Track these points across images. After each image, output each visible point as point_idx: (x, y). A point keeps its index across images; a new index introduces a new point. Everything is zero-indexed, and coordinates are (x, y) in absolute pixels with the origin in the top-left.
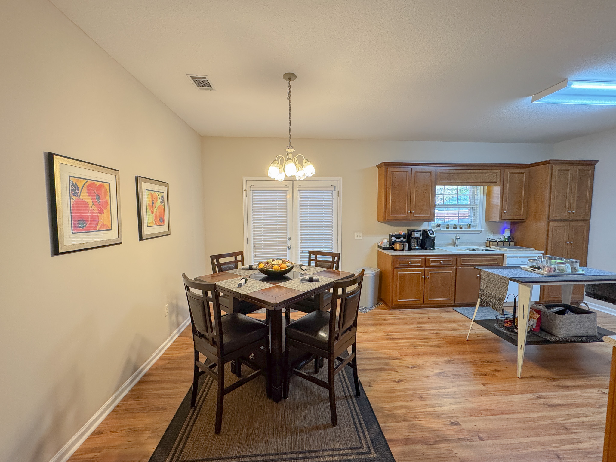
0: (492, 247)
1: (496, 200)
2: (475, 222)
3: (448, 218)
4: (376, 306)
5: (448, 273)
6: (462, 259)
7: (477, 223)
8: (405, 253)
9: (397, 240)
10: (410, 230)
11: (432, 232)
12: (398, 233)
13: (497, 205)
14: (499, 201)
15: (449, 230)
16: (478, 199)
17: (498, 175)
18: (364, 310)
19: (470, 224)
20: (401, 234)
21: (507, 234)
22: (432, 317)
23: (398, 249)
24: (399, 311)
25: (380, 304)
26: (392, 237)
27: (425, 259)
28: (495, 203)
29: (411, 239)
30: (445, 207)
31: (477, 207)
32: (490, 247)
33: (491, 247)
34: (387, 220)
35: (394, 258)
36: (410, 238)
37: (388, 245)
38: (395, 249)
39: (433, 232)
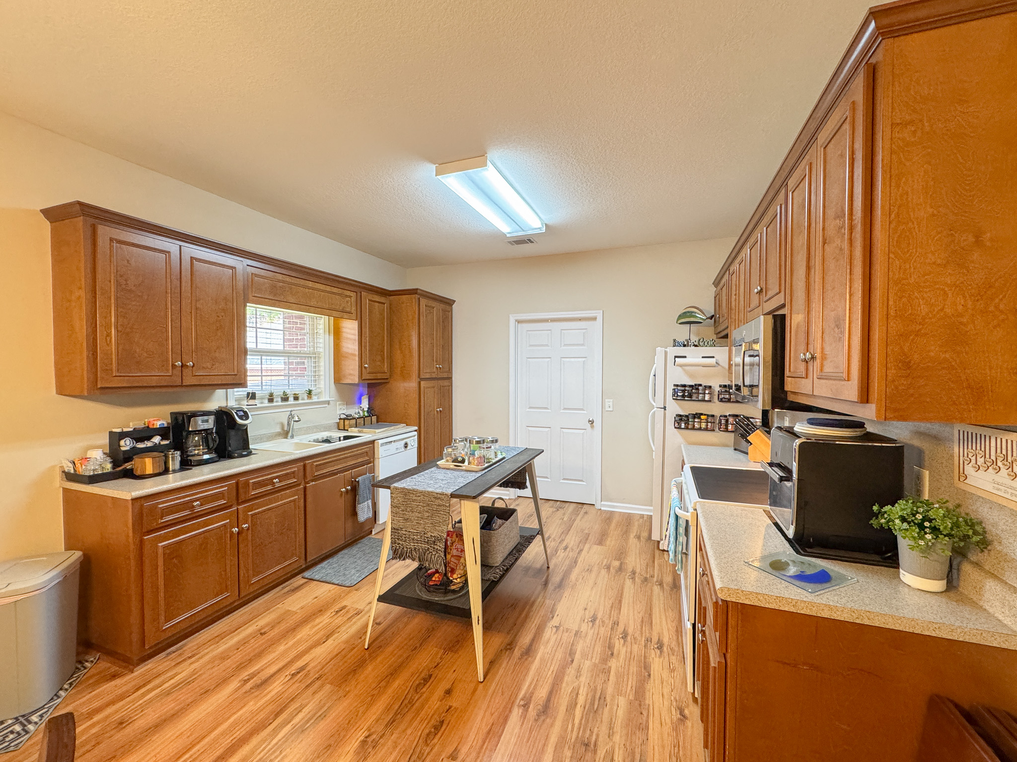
0: (349, 429)
1: (351, 345)
2: (317, 386)
3: (269, 378)
4: (71, 684)
5: (291, 502)
6: (315, 464)
7: (322, 386)
8: (173, 481)
9: (141, 445)
10: (182, 414)
11: (242, 413)
12: (140, 425)
13: (354, 355)
14: (357, 348)
15: (275, 404)
16: (320, 341)
17: (353, 299)
18: (11, 736)
19: (311, 389)
20: (151, 427)
21: (365, 404)
22: (267, 625)
23: (149, 470)
24: (169, 654)
25: (88, 665)
26: (120, 440)
27: (237, 483)
28: (350, 351)
29: (187, 438)
30: (262, 356)
31: (319, 358)
32: (344, 430)
33: (347, 430)
34: (102, 388)
35: (142, 506)
36: (184, 434)
37: (108, 467)
38: (138, 472)
39: (245, 413)
